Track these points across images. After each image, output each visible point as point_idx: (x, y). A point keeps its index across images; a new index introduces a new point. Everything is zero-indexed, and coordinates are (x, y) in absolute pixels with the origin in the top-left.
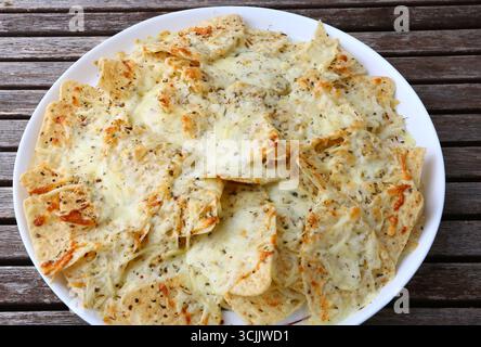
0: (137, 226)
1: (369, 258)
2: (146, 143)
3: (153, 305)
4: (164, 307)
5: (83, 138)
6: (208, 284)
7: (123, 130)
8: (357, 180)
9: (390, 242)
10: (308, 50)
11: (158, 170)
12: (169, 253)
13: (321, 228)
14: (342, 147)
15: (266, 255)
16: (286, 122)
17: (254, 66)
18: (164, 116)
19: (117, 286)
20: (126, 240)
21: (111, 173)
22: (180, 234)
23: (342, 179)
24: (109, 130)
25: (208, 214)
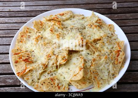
0: (44, 62)
1: (110, 70)
2: (46, 41)
3: (49, 84)
4: (52, 85)
5: (29, 41)
6: (64, 78)
8: (106, 49)
9: (116, 66)
10: (90, 18)
11: (50, 48)
12: (53, 70)
13: (96, 62)
14: (101, 41)
16: (85, 35)
17: (76, 22)
18: (51, 35)
19: (38, 79)
20: (41, 66)
21: (37, 49)
23: (101, 49)
24: (36, 38)
25: (64, 59)
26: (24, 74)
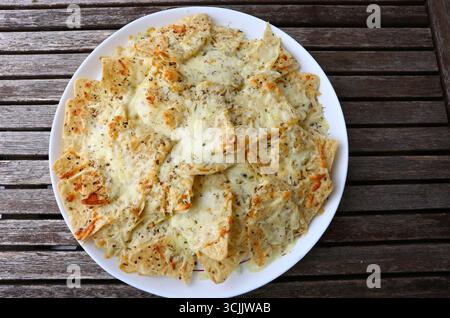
1: (292, 224)
2: (138, 135)
3: (151, 259)
4: (158, 260)
5: (95, 127)
6: (186, 243)
7: (121, 125)
9: (306, 211)
11: (148, 159)
13: (262, 207)
15: (225, 232)
16: (240, 115)
18: (151, 110)
19: (127, 242)
20: (129, 214)
21: (116, 159)
22: (166, 210)
24: (111, 125)
25: (184, 201)
26: (91, 234)
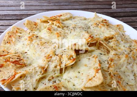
0: (43, 65)
6: (74, 85)
7: (35, 37)
8: (123, 48)
10: (94, 19)
11: (49, 47)
12: (56, 75)
15: (98, 70)
17: (78, 22)
18: (49, 34)
21: (31, 50)
22: (60, 67)
23: (117, 48)
26: (12, 81)
